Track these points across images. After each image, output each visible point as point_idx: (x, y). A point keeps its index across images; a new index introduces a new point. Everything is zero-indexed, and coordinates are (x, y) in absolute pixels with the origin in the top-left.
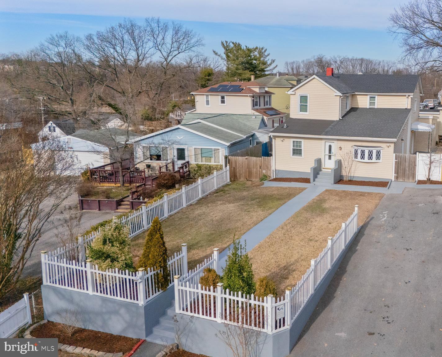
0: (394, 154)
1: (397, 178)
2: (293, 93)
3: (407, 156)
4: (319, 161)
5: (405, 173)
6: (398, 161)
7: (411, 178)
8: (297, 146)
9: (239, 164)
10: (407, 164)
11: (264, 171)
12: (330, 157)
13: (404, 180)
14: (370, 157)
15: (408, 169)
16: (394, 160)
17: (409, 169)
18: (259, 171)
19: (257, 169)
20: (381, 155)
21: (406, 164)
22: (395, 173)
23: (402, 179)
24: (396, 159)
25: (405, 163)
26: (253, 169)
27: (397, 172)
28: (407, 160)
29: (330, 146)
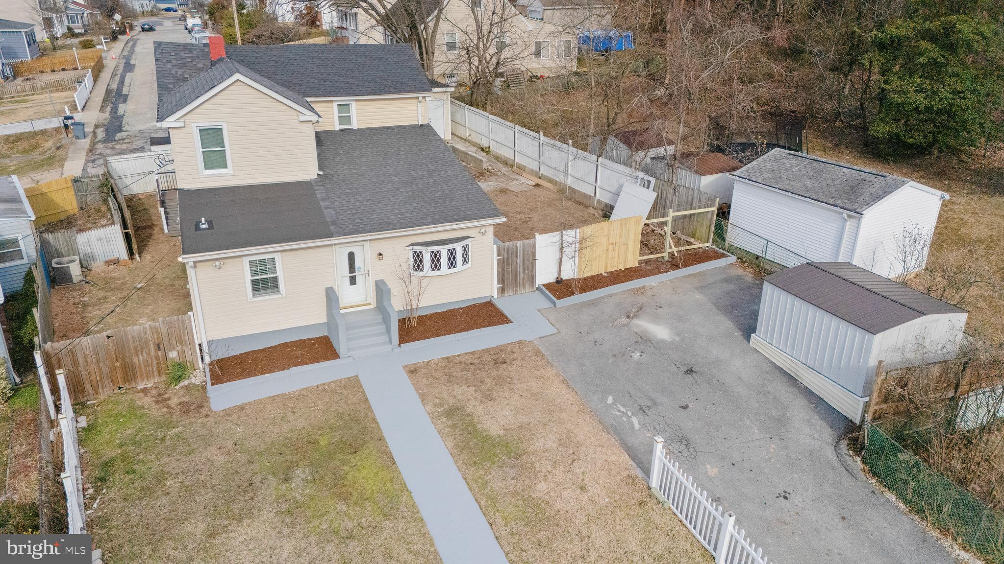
0: (495, 246)
1: (502, 290)
2: (182, 125)
3: (518, 245)
4: (331, 296)
5: (516, 280)
6: (503, 258)
7: (527, 286)
8: (264, 272)
9: (86, 356)
10: (520, 260)
11: (173, 355)
12: (353, 281)
13: (516, 291)
14: (452, 263)
15: (521, 271)
16: (495, 258)
17: (524, 269)
18: (157, 358)
19: (149, 354)
20: (470, 254)
21: (518, 261)
22: (499, 283)
23: (513, 290)
24: (499, 255)
25: (514, 259)
26: (135, 359)
27: (502, 280)
28: (520, 253)
29: (351, 256)
